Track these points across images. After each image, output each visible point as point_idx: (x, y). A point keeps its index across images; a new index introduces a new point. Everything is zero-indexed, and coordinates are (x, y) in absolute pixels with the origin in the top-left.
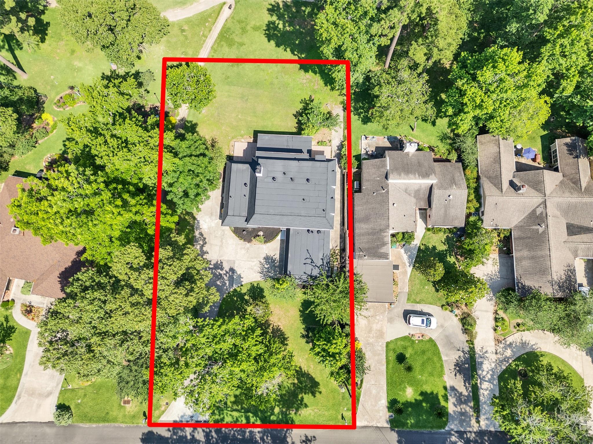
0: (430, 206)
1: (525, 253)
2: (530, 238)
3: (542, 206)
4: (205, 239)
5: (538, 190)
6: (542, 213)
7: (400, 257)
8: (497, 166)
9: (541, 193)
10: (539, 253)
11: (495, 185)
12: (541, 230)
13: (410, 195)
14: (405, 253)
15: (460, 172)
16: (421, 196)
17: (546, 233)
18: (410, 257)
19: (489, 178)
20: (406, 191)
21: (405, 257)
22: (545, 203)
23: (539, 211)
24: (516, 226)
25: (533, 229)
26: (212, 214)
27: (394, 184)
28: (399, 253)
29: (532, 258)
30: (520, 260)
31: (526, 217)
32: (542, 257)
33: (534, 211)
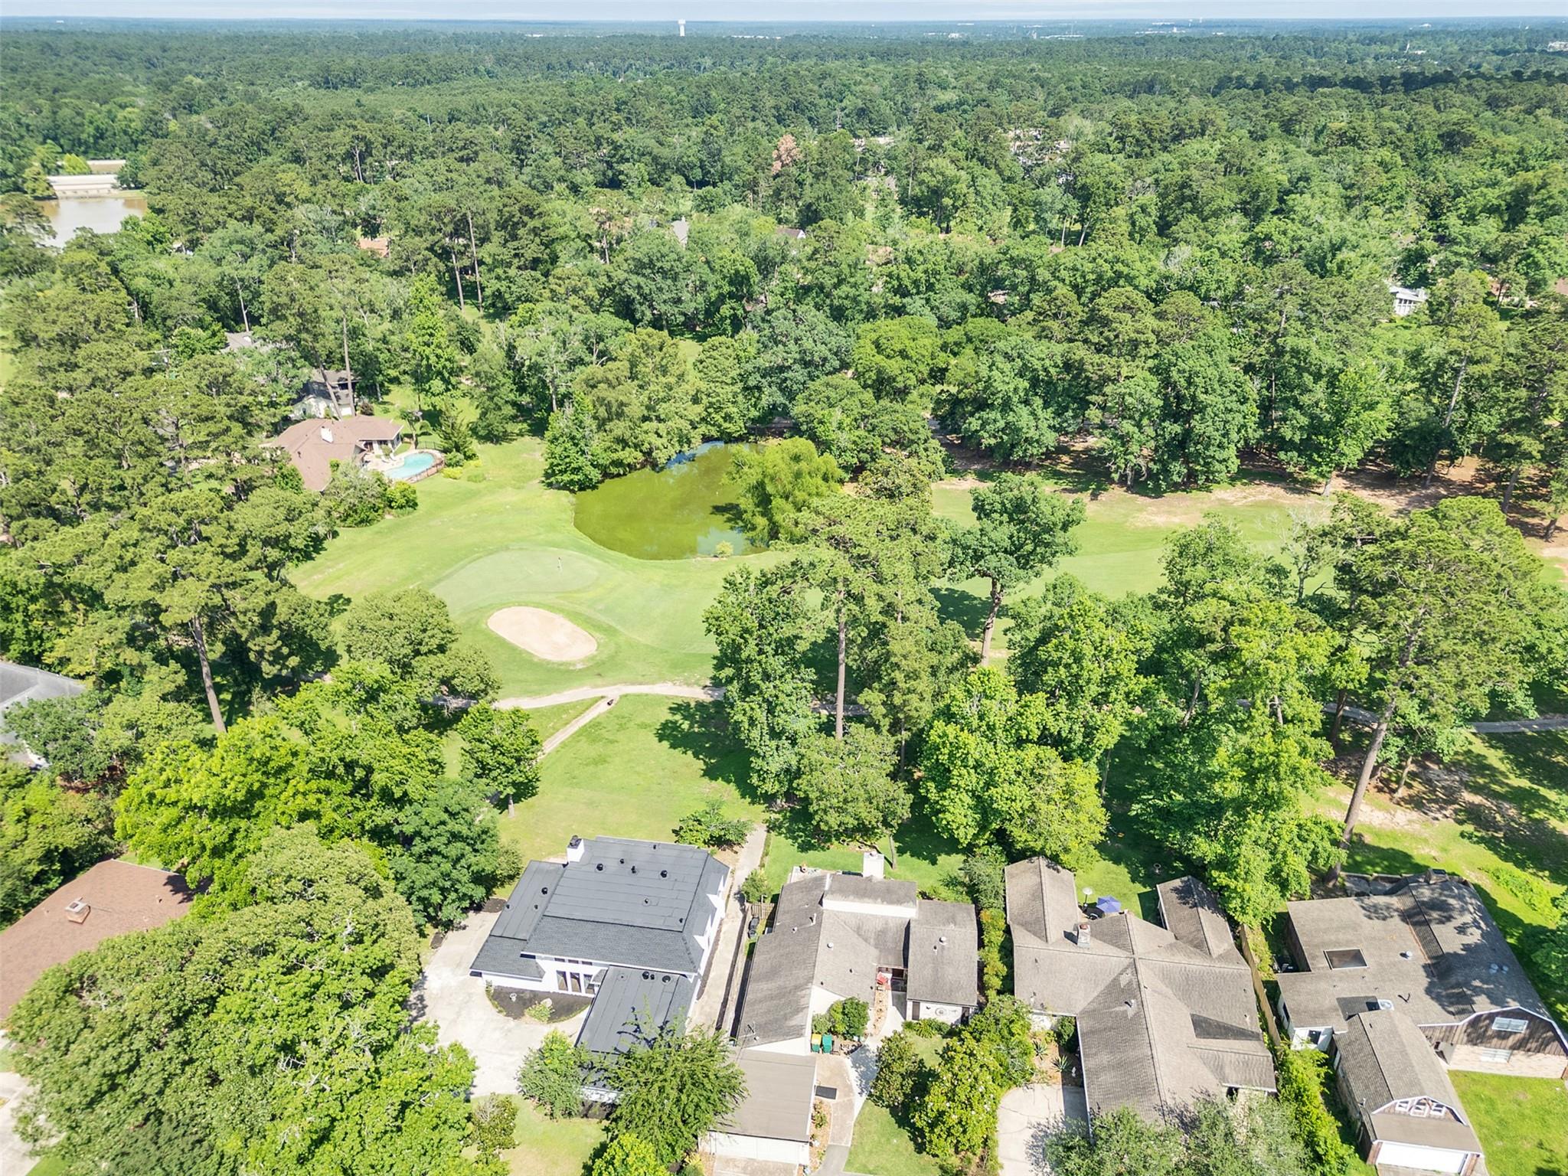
0: (906, 965)
1: (1104, 1058)
2: (1111, 1029)
3: (1129, 971)
4: (425, 1007)
5: (1122, 947)
6: (1130, 983)
7: (841, 1073)
8: (1038, 903)
9: (1127, 950)
10: (1132, 1054)
11: (1035, 934)
12: (1131, 1011)
13: (866, 940)
14: (854, 1066)
15: (969, 914)
16: (890, 945)
17: (1140, 1016)
18: (863, 1076)
19: (1025, 925)
20: (858, 930)
21: (853, 1075)
22: (1134, 965)
23: (1124, 980)
24: (1084, 1012)
25: (1117, 1013)
26: (458, 965)
27: (836, 914)
28: (841, 1065)
29: (1119, 1066)
30: (1095, 1073)
31: (1102, 993)
32: (1139, 1060)
33: (1116, 980)
